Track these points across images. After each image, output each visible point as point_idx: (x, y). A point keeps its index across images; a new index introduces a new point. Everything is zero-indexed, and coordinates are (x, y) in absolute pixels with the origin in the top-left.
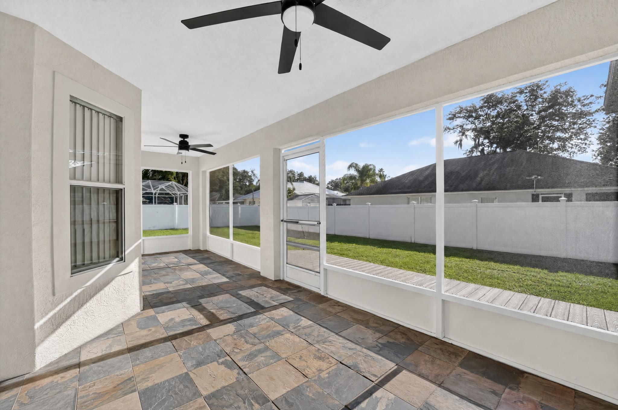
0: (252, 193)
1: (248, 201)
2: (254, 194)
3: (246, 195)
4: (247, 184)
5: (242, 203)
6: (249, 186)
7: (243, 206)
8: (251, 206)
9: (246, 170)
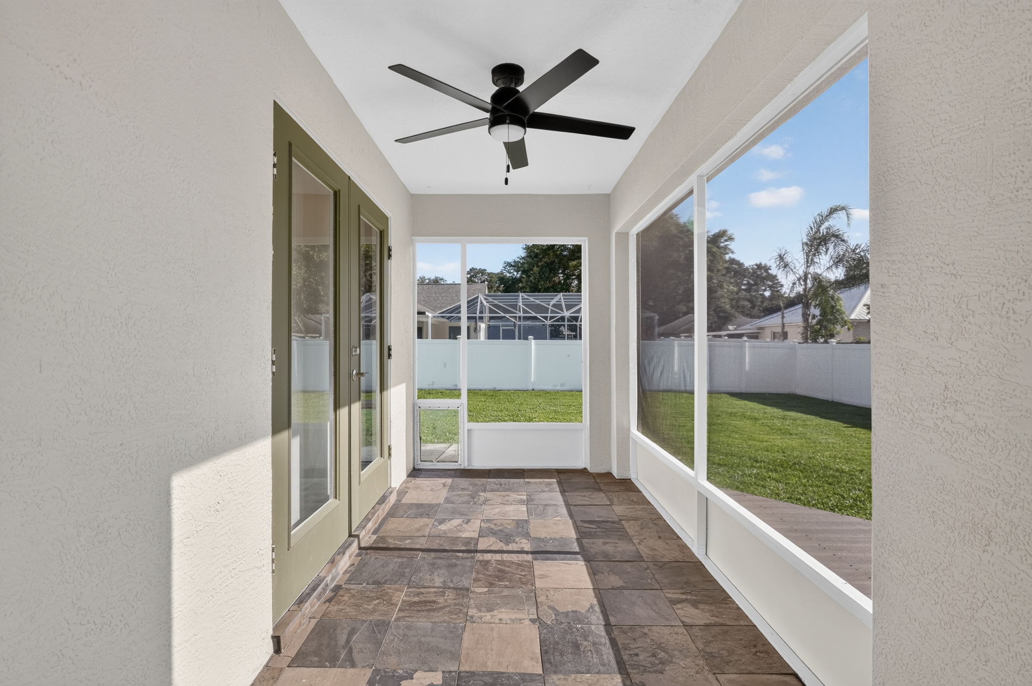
0: (780, 313)
1: (768, 334)
2: (785, 315)
3: (762, 320)
4: (767, 294)
5: (754, 336)
6: (771, 298)
7: (754, 342)
8: (778, 343)
9: (763, 264)
